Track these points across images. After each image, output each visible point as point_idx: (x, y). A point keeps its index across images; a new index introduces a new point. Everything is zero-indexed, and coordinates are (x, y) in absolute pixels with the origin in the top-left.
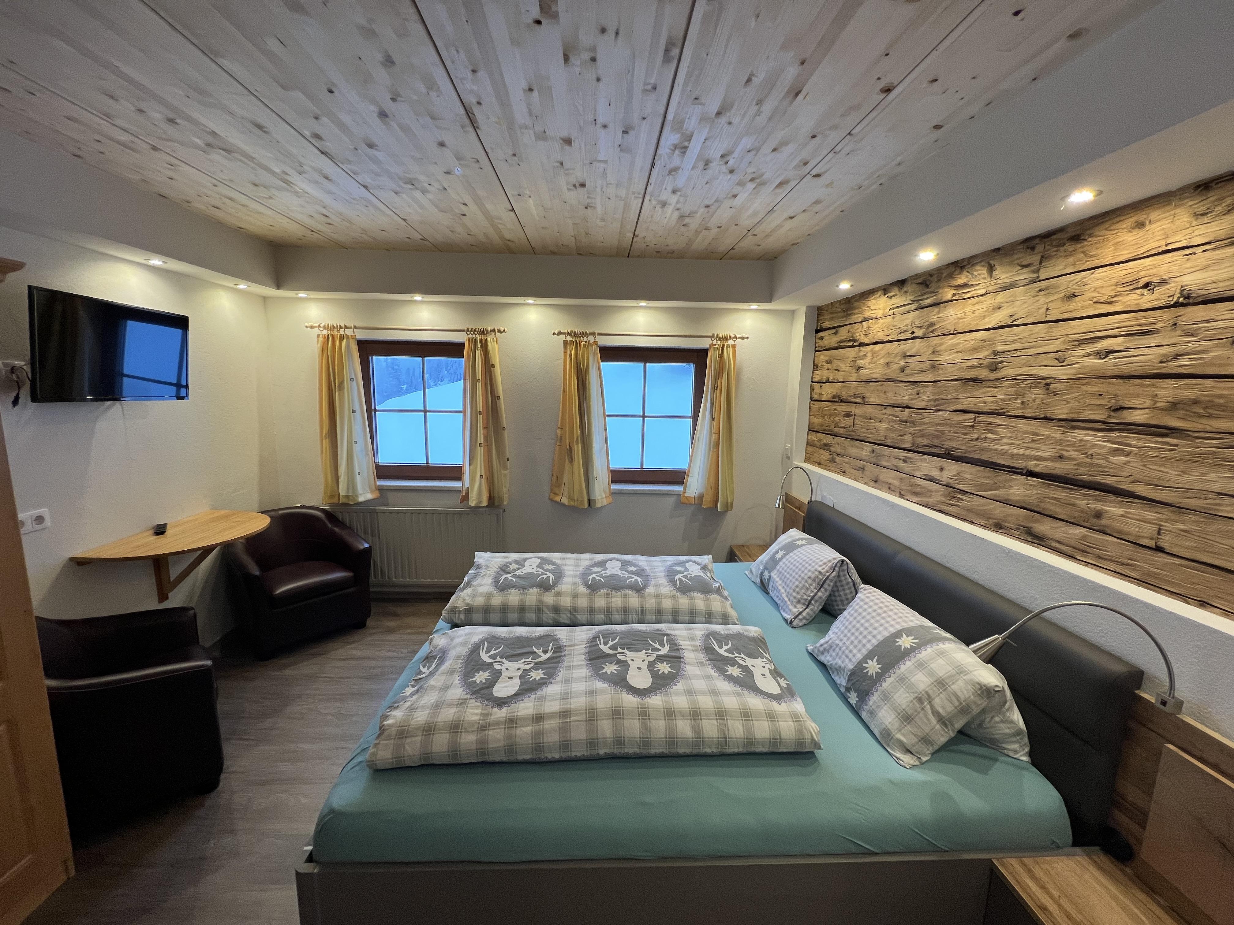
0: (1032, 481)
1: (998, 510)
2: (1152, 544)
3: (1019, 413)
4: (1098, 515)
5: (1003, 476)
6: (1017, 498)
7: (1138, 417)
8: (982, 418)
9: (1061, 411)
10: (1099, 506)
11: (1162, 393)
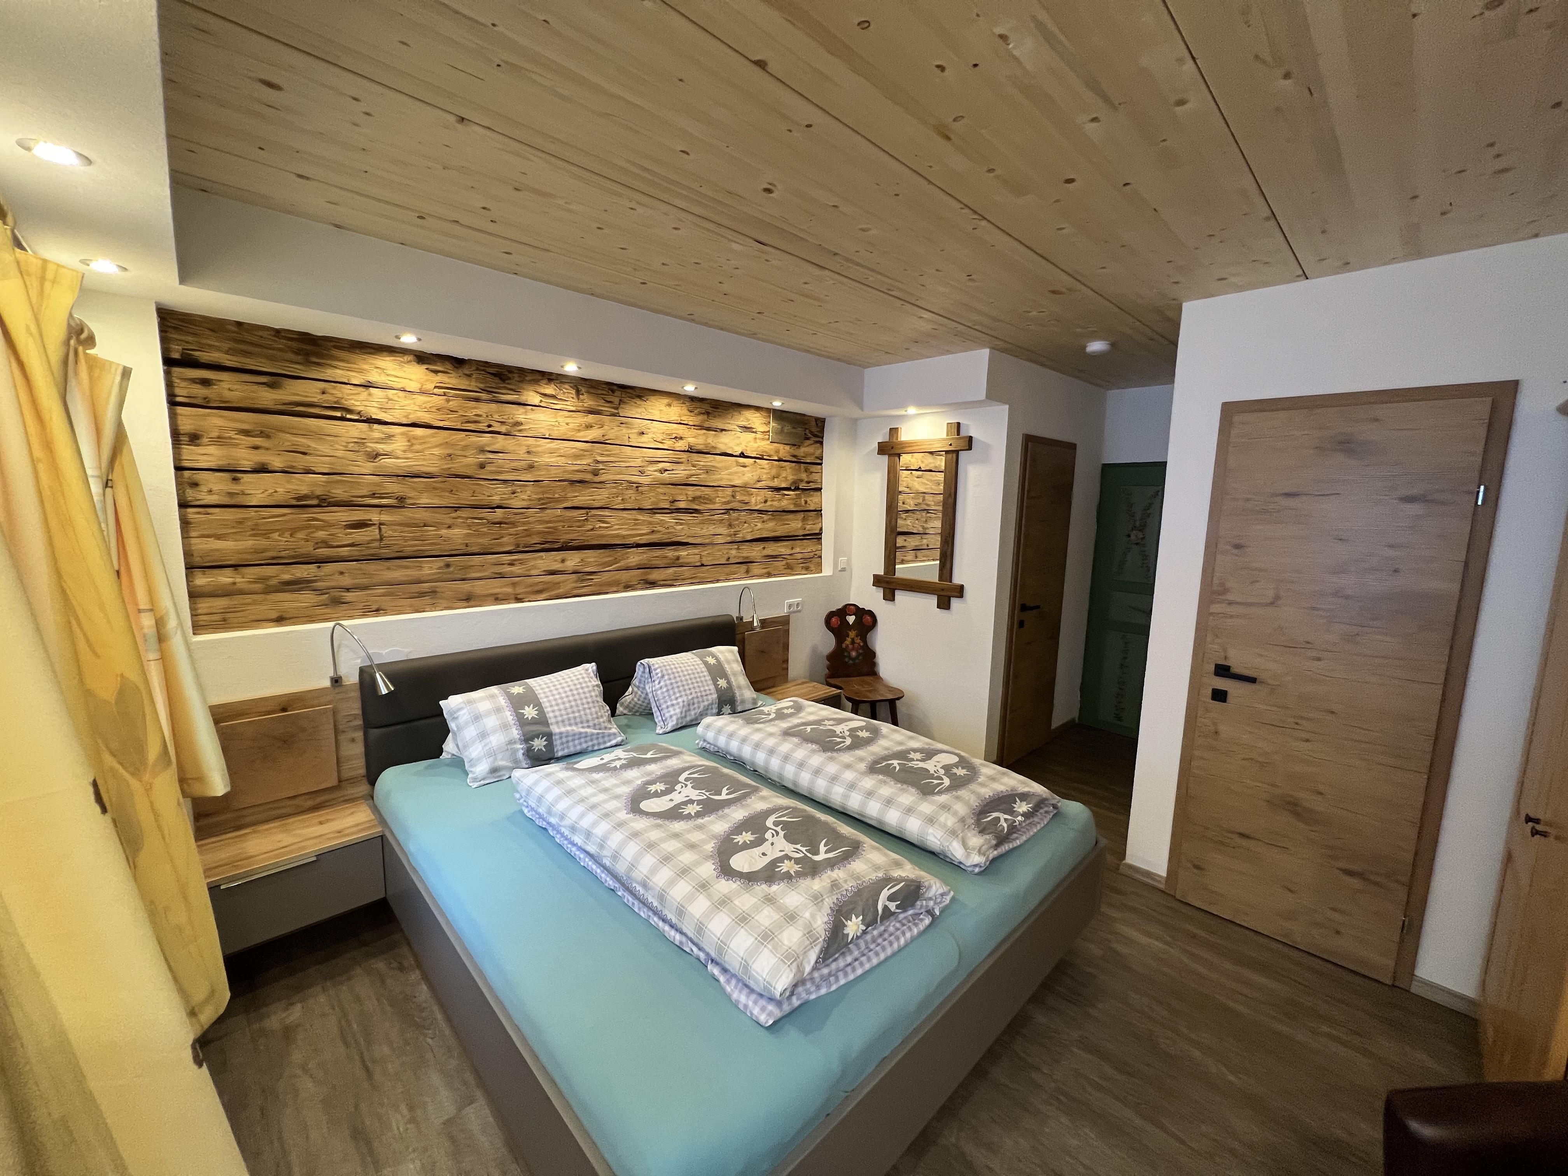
0: (640, 550)
1: (625, 576)
2: (699, 564)
3: (621, 506)
4: (678, 558)
5: (620, 552)
6: (634, 564)
7: (682, 505)
8: (594, 512)
9: (647, 505)
10: (677, 554)
11: (689, 493)
